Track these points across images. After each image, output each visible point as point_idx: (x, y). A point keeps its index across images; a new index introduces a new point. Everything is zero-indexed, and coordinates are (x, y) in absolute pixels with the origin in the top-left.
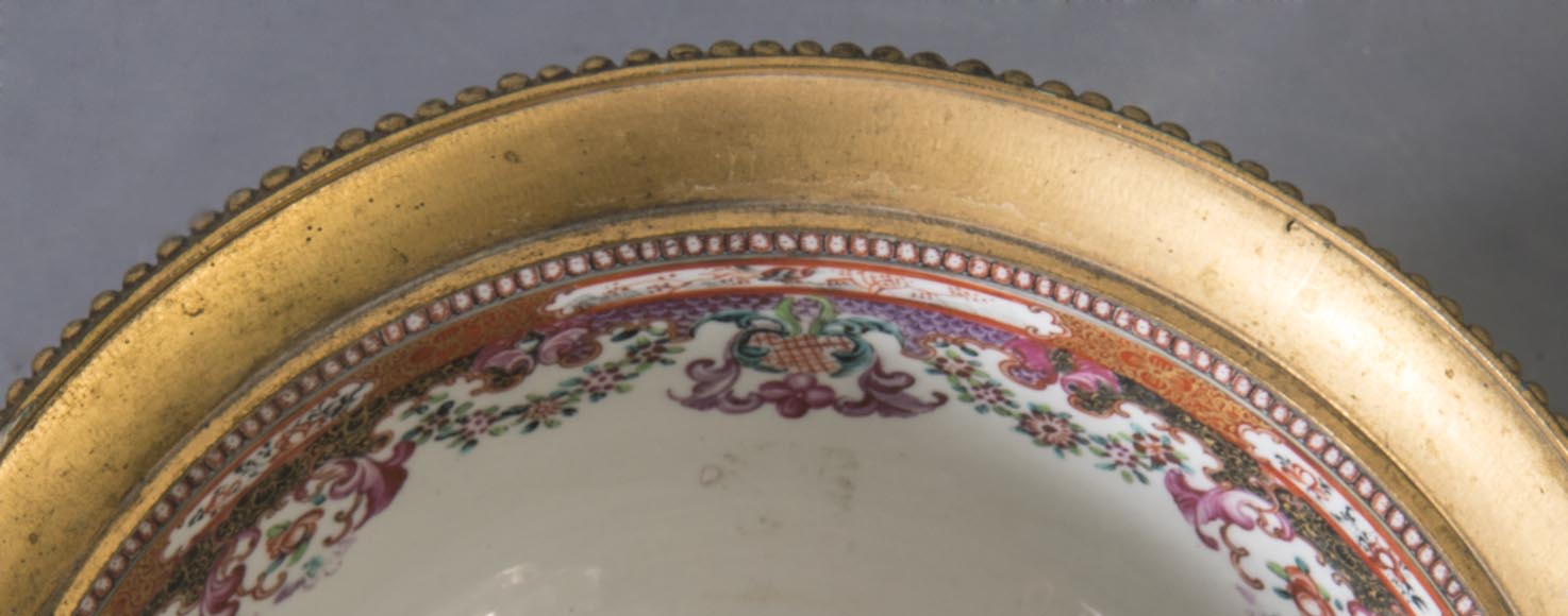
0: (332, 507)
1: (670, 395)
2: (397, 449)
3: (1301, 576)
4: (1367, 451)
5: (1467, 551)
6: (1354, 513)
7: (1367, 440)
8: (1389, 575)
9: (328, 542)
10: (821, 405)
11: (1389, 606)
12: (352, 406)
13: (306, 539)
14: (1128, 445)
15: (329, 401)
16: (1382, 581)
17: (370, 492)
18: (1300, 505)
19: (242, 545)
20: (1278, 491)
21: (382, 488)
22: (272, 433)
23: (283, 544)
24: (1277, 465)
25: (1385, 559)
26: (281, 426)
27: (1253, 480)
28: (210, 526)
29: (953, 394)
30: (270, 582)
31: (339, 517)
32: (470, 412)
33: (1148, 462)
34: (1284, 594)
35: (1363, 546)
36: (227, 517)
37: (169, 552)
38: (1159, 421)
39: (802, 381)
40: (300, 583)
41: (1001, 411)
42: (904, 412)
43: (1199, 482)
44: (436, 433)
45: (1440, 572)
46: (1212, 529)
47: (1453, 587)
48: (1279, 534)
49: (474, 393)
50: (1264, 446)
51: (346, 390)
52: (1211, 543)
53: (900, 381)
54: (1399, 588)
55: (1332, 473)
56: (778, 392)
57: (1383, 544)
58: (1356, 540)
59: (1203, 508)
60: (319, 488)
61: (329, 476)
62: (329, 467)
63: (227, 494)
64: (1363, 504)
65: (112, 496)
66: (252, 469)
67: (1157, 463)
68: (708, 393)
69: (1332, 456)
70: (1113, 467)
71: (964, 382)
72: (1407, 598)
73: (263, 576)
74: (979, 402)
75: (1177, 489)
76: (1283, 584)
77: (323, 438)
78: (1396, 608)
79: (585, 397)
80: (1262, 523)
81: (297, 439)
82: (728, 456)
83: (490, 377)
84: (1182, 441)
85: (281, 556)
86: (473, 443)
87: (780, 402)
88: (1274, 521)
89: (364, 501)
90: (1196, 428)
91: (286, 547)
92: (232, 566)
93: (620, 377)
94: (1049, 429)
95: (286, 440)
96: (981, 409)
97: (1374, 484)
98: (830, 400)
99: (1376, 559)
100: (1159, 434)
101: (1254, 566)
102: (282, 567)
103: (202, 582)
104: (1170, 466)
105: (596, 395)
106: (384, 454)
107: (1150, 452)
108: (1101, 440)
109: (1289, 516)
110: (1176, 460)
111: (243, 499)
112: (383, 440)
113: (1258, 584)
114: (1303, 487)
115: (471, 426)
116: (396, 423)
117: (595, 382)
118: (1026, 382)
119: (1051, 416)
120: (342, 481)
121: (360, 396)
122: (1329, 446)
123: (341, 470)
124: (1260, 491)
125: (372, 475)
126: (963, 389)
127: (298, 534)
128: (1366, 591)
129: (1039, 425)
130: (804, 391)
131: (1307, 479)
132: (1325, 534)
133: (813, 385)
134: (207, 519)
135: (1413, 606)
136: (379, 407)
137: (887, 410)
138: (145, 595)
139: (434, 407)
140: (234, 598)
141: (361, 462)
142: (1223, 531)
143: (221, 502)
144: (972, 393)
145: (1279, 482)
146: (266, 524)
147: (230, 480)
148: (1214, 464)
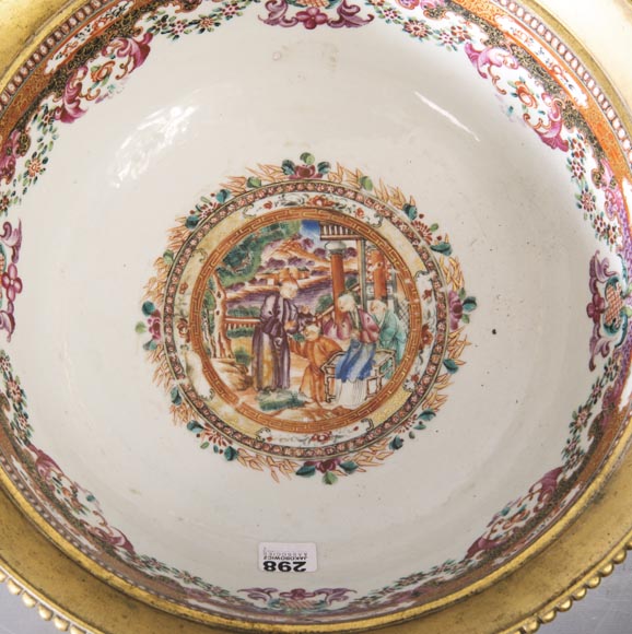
0: (119, 61)
1: (260, 18)
2: (145, 36)
3: (522, 85)
4: (549, 19)
5: (592, 59)
6: (543, 50)
7: (549, 15)
8: (558, 77)
9: (118, 77)
10: (322, 22)
11: (559, 91)
12: (124, 13)
13: (108, 75)
14: (449, 33)
15: (114, 8)
16: (556, 81)
17: (134, 56)
18: (521, 51)
19: (80, 73)
20: (512, 45)
21: (139, 55)
22: (90, 20)
23: (98, 75)
24: (511, 32)
25: (557, 69)
26: (94, 18)
27: (501, 42)
28: (64, 62)
29: (376, 15)
30: (93, 93)
31: (122, 66)
32: (175, 22)
33: (457, 40)
34: (515, 95)
35: (548, 65)
36: (72, 58)
37: (48, 71)
38: (462, 19)
39: (313, 11)
40: (106, 95)
41: (396, 22)
42: (357, 25)
43: (478, 46)
44: (161, 30)
45: (580, 71)
46: (484, 69)
47: (586, 76)
48: (512, 66)
49: (177, 12)
50: (505, 24)
51: (122, 4)
52: (484, 76)
53: (354, 10)
54: (563, 82)
55: (534, 32)
56: (304, 17)
57: (556, 62)
58: (544, 62)
59: (481, 59)
60: (113, 51)
61: (116, 46)
62: (116, 41)
63: (72, 47)
64: (548, 45)
65: (21, 40)
66: (82, 37)
67: (461, 40)
68: (275, 17)
69: (534, 24)
70: (443, 44)
71: (380, 8)
72: (566, 86)
73: (90, 90)
74: (387, 18)
75: (470, 52)
76: (514, 91)
77: (112, 27)
78: (562, 92)
79: (224, 17)
80: (505, 62)
81: (101, 25)
82: (284, 47)
83: (183, 4)
84: (471, 28)
85: (98, 82)
86: (177, 36)
87: (305, 21)
88: (511, 60)
89: (132, 60)
90: (477, 19)
91: (99, 78)
92: (76, 82)
93: (237, 8)
94: (416, 29)
95: (96, 24)
96: (388, 21)
97: (552, 34)
98: (325, 21)
99: (553, 71)
100: (461, 25)
101: (502, 84)
102: (98, 87)
103: (64, 88)
104: (467, 40)
105: (229, 17)
106: (140, 38)
107: (458, 35)
108: (438, 32)
109: (517, 57)
110: (469, 38)
111: (79, 51)
112: (139, 31)
113: (504, 92)
114: (522, 42)
115: (176, 28)
116: (144, 23)
117: (227, 10)
118: (406, 6)
119: (417, 22)
120: (123, 49)
121: (127, 8)
122: (533, 18)
123: (121, 43)
124: (504, 47)
125: (135, 48)
126: (380, 12)
127: (104, 72)
128: (549, 87)
129: (412, 27)
130: (314, 16)
131: (523, 38)
132: (531, 62)
133: (318, 13)
134: (64, 58)
135: (569, 89)
136: (136, 14)
137: (349, 24)
138: (38, 89)
139: (160, 17)
140: (78, 98)
141: (130, 40)
142: (489, 70)
143: (70, 51)
144: (384, 14)
145: (513, 42)
146: (90, 65)
147: (73, 40)
148: (485, 37)
